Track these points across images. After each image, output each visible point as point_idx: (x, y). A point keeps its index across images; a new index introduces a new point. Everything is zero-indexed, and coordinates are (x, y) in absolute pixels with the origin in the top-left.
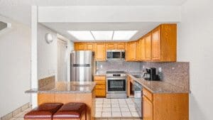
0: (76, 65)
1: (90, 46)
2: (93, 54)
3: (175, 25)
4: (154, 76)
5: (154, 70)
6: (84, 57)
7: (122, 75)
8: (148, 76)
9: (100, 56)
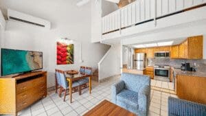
0: (135, 60)
1: (144, 50)
2: (146, 54)
3: (202, 36)
4: (188, 68)
5: (188, 64)
6: (140, 56)
7: (165, 67)
8: (184, 68)
9: (150, 55)
